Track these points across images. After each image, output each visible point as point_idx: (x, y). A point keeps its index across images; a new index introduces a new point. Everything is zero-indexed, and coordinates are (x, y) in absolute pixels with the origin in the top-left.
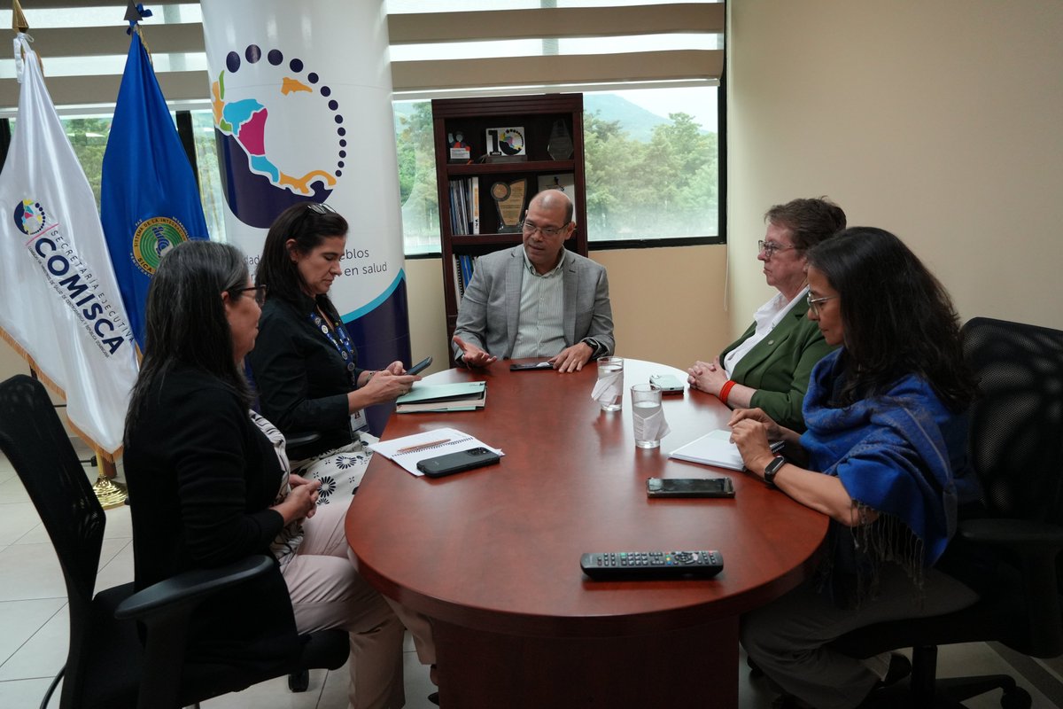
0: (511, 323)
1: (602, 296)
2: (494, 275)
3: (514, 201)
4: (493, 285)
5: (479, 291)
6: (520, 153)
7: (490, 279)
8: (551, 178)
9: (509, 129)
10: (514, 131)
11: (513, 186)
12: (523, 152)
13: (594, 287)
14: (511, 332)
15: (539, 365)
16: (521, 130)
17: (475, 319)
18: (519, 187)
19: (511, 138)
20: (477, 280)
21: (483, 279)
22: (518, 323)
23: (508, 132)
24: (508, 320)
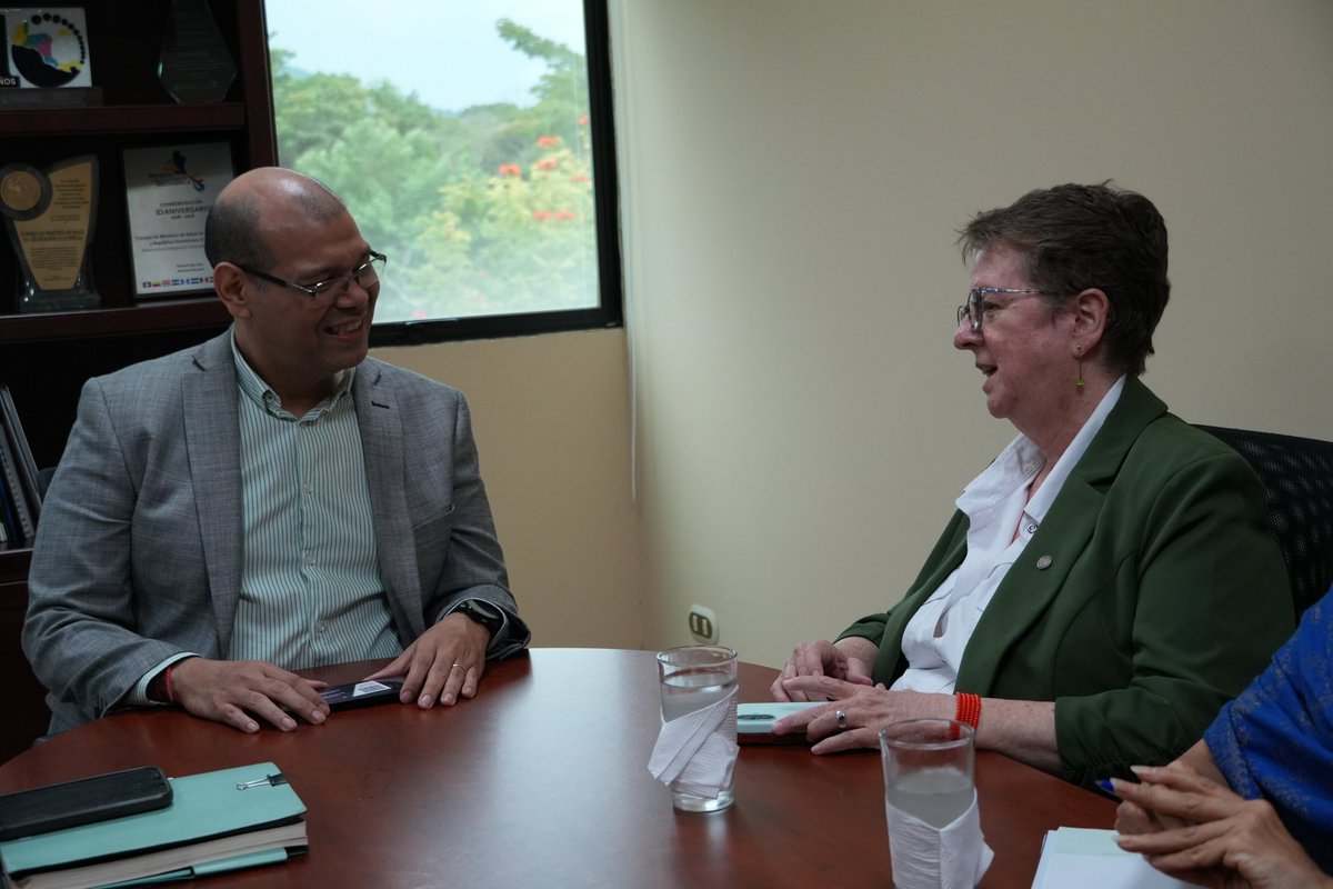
0: (218, 566)
1: (465, 473)
2: (152, 426)
3: (62, 218)
4: (151, 455)
5: (103, 478)
6: (76, 82)
7: (142, 439)
8: (167, 153)
9: (40, 11)
10: (56, 19)
11: (58, 177)
12: (84, 80)
13: (445, 448)
14: (221, 591)
15: (359, 691)
16: (77, 16)
17: (99, 571)
18: (76, 178)
19: (46, 40)
20: (92, 446)
21: (114, 443)
22: (241, 565)
23: (36, 20)
24: (210, 555)
